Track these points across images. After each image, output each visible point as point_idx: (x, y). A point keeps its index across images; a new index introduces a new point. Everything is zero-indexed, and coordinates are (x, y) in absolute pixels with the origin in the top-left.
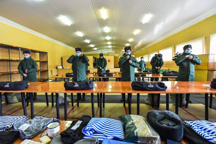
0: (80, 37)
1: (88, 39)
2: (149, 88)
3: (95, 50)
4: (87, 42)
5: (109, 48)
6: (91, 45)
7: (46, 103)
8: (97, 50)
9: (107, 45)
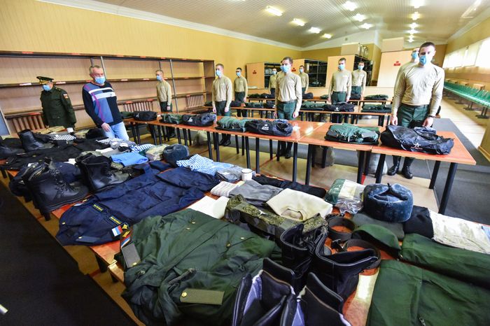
0: (276, 17)
1: (299, 16)
2: (263, 130)
3: (326, 40)
4: (299, 25)
5: (364, 30)
6: (312, 28)
7: (236, 149)
8: (332, 38)
9: (356, 23)
